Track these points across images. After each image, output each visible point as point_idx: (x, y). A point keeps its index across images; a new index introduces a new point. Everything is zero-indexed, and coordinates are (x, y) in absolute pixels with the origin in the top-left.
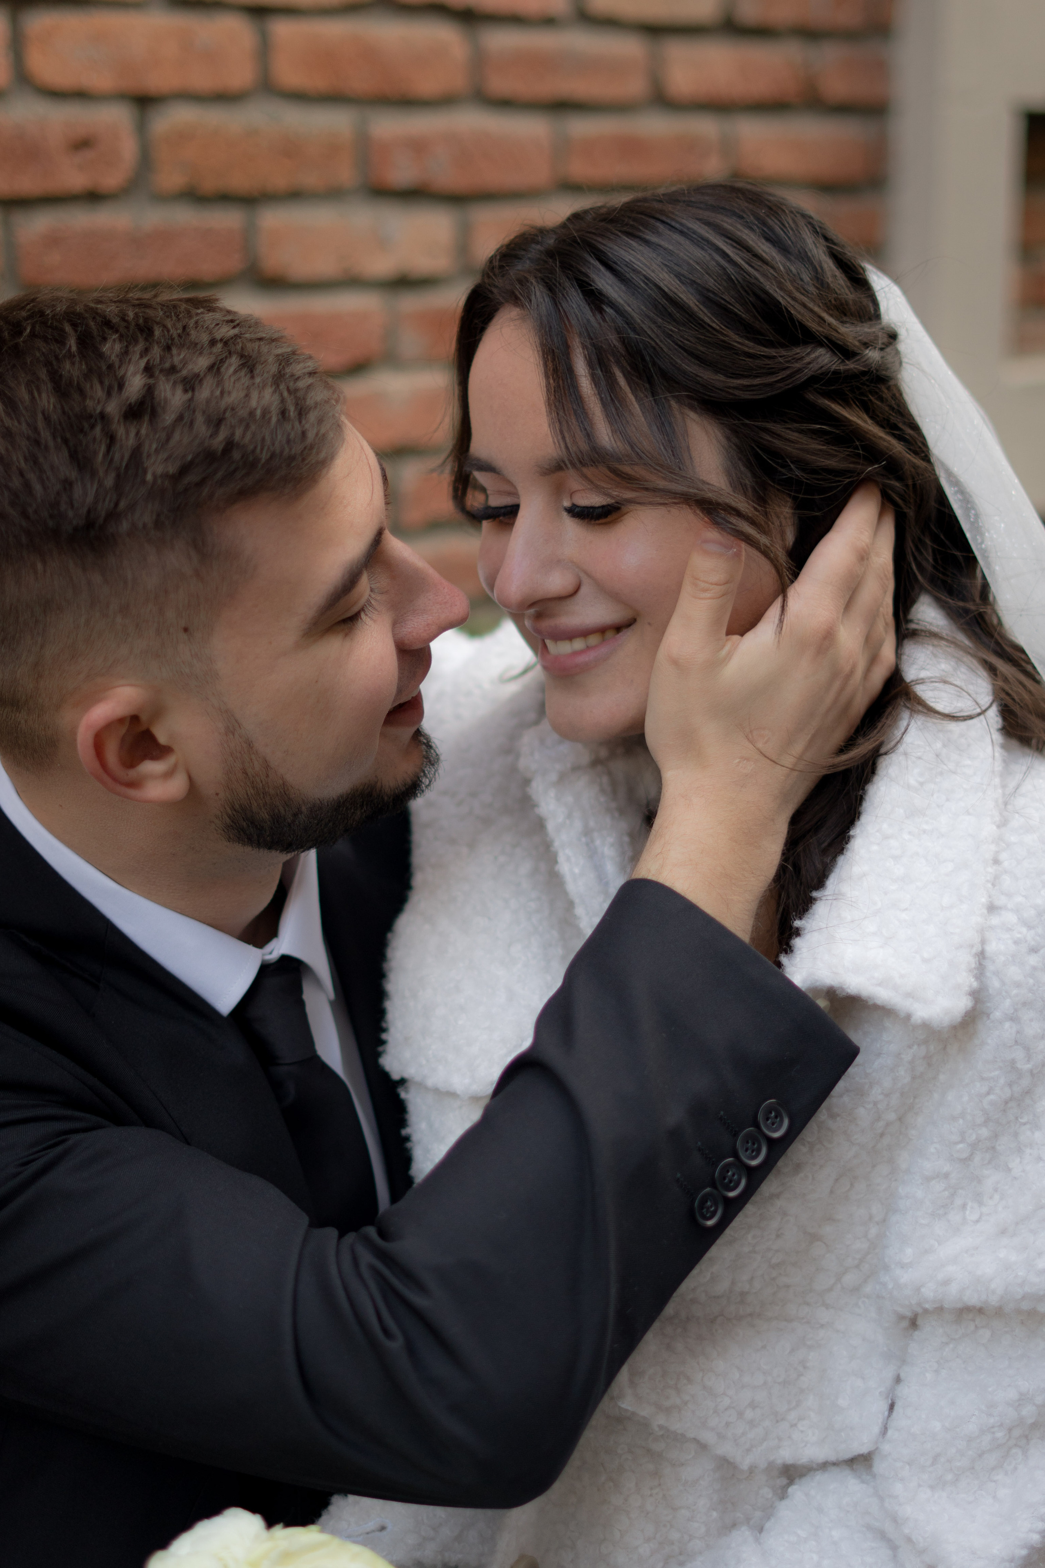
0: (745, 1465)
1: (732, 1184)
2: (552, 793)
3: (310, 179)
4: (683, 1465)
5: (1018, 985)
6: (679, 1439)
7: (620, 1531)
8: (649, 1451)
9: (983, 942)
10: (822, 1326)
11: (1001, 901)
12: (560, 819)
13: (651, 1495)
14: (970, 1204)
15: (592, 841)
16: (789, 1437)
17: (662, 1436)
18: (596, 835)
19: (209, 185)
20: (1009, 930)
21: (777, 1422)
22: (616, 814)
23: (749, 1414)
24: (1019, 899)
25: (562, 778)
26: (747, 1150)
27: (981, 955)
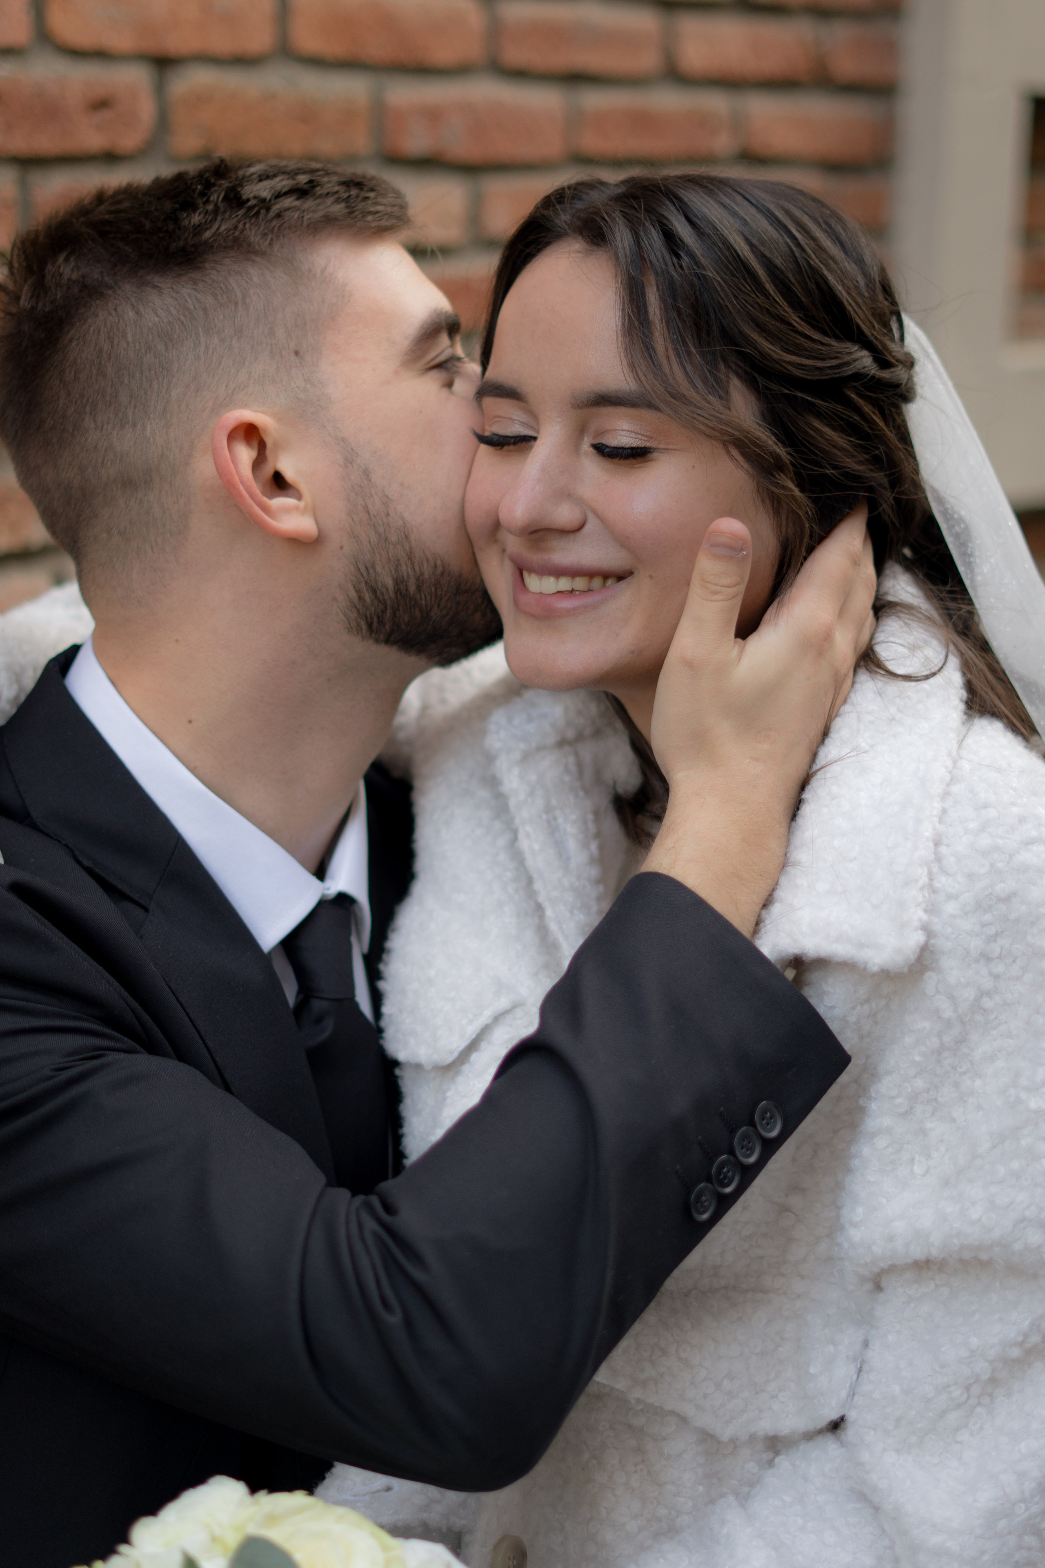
0: (725, 1438)
1: (726, 1181)
2: (516, 771)
3: (326, 145)
4: (665, 1439)
6: (659, 1413)
7: (606, 1508)
8: (630, 1426)
10: (799, 1296)
12: (522, 797)
13: (636, 1472)
14: (917, 1158)
15: (555, 819)
16: (770, 1408)
17: (642, 1410)
18: (558, 813)
21: (757, 1393)
22: (581, 793)
23: (727, 1385)
25: (526, 758)
26: (742, 1148)
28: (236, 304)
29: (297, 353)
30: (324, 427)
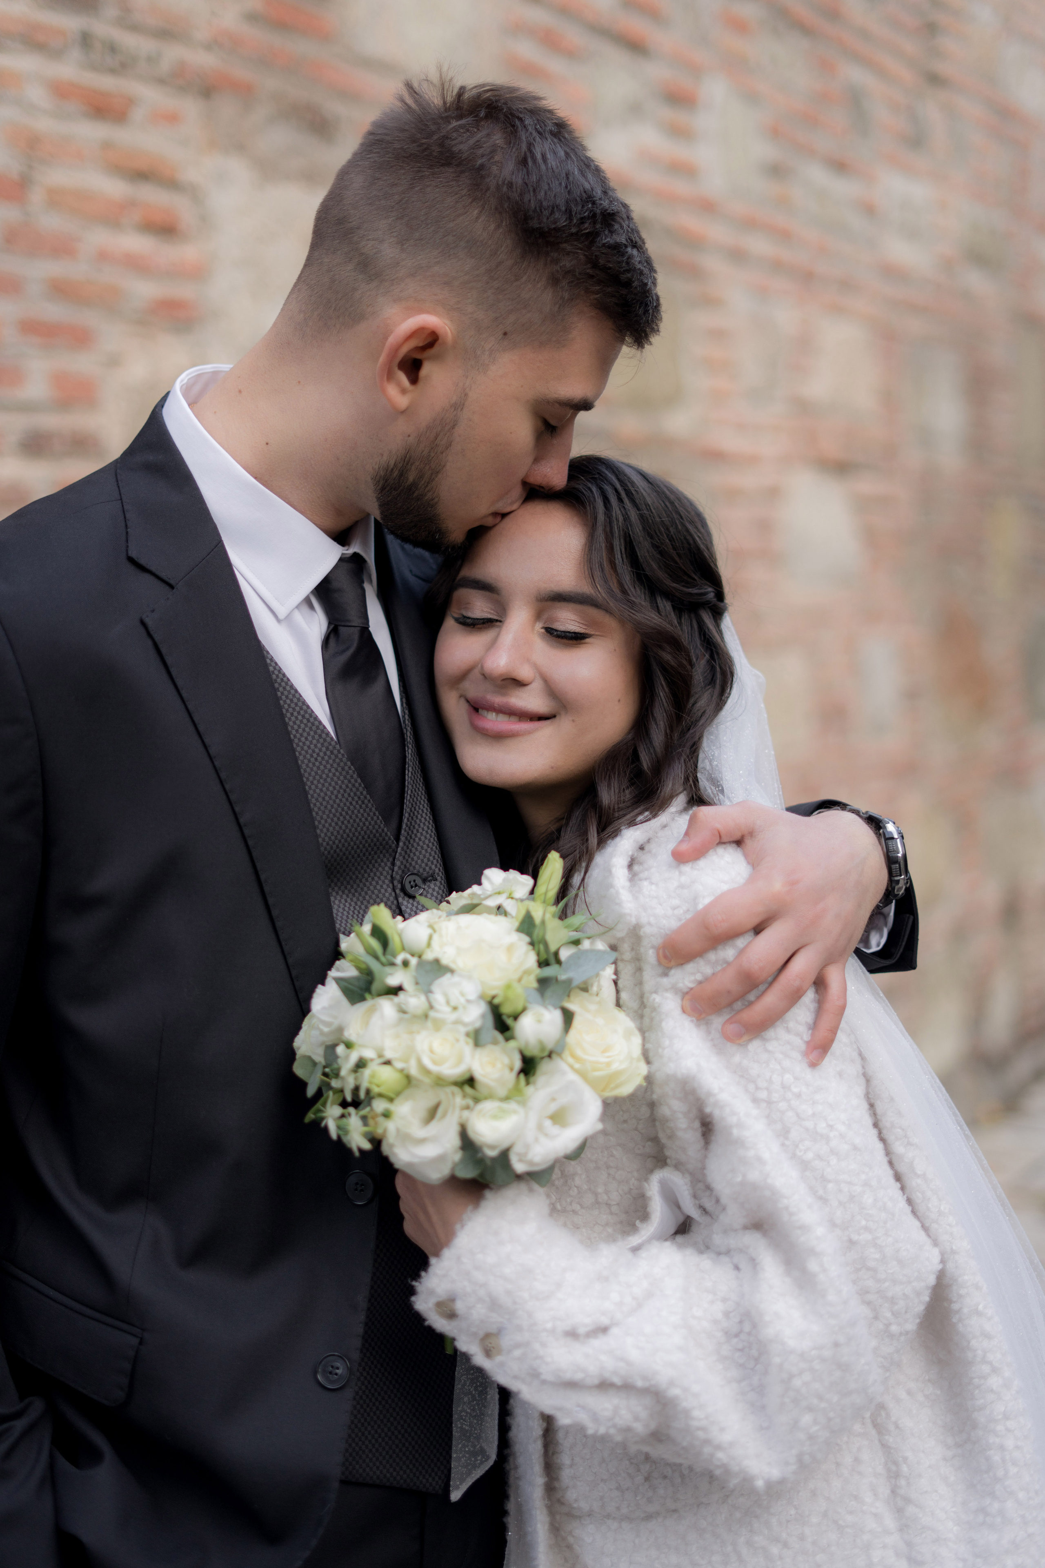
29: (505, 334)
30: (467, 377)
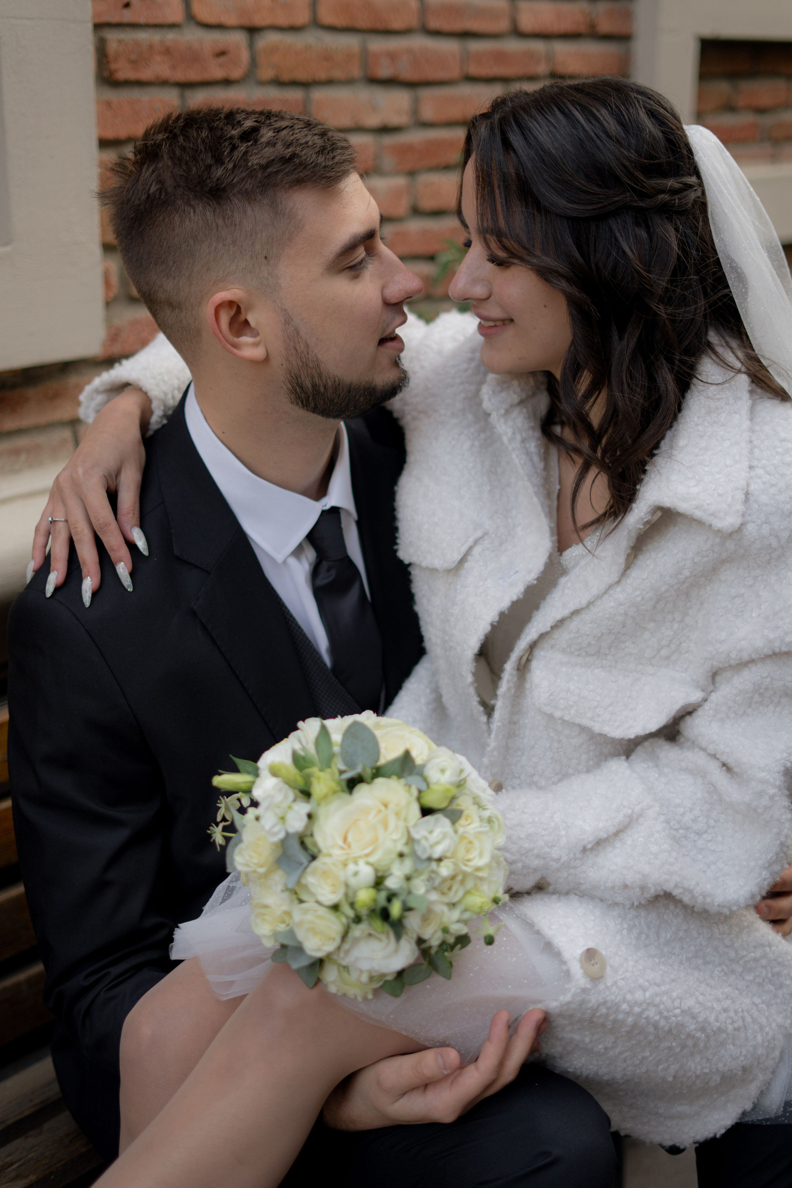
2: (502, 420)
3: (338, 74)
5: (766, 505)
9: (748, 485)
11: (755, 463)
19: (286, 77)
20: (759, 478)
24: (764, 462)
25: (507, 412)
27: (747, 494)
28: (236, 226)
30: (276, 301)
